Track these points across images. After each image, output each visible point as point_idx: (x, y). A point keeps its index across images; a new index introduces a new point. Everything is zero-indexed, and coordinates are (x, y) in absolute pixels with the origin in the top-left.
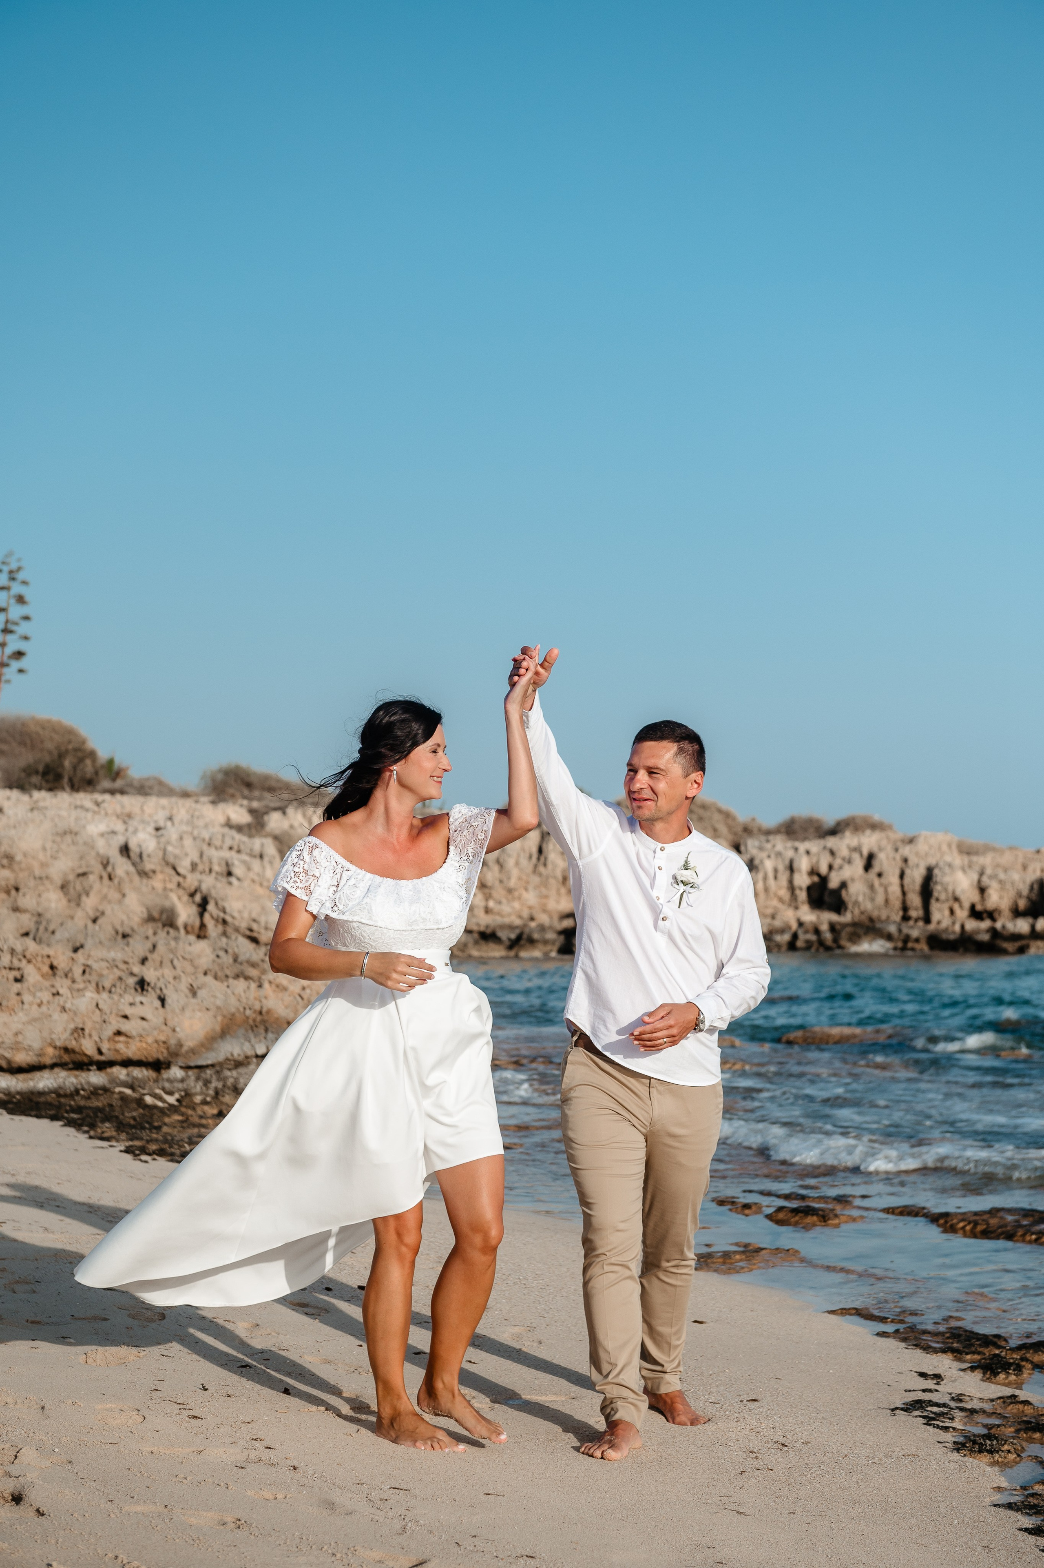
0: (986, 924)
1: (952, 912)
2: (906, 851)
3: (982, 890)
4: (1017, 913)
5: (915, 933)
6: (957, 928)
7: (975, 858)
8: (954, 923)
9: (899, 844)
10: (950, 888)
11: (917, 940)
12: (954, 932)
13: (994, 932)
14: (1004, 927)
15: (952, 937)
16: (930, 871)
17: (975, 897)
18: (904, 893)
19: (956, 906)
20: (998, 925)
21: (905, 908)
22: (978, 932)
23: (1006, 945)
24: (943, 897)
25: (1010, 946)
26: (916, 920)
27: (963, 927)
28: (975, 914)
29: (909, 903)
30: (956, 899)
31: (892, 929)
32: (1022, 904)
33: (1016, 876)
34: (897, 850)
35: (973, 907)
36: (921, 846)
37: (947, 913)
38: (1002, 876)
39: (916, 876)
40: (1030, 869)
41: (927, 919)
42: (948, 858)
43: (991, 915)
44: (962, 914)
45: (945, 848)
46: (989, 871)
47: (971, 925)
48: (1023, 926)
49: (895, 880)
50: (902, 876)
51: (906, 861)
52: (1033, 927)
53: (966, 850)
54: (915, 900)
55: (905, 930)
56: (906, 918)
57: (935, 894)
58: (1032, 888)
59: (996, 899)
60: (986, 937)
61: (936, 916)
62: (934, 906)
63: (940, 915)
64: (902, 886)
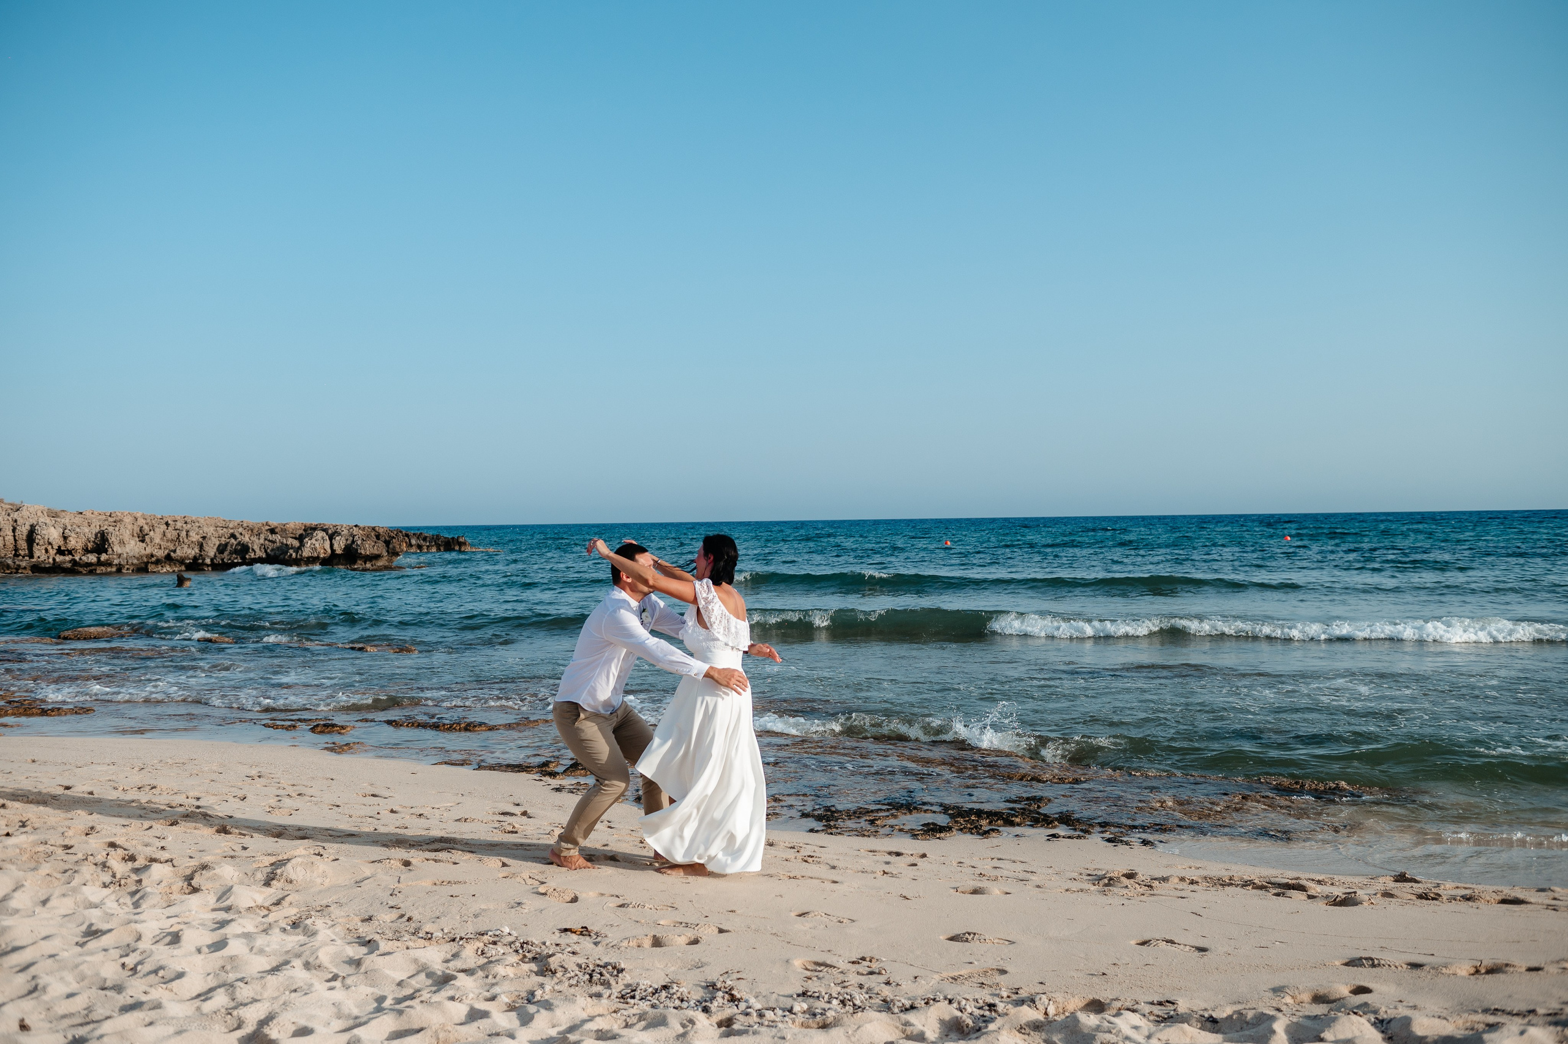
0: (68, 558)
1: (47, 551)
2: (15, 515)
3: (65, 538)
4: (87, 551)
5: (23, 564)
6: (51, 560)
7: (59, 520)
8: (48, 558)
9: (10, 511)
10: (46, 537)
11: (25, 568)
12: (49, 563)
13: (74, 562)
14: (80, 559)
15: (47, 566)
16: (32, 526)
17: (61, 543)
18: (15, 540)
19: (49, 548)
20: (77, 558)
21: (16, 549)
22: (64, 563)
23: (81, 569)
24: (41, 542)
25: (84, 570)
26: (23, 557)
27: (54, 559)
28: (60, 551)
29: (19, 547)
30: (50, 544)
31: (10, 562)
32: (90, 545)
33: (87, 530)
34: (9, 515)
35: (59, 547)
36: (24, 513)
37: (44, 551)
38: (78, 530)
39: (23, 530)
40: (93, 526)
41: (31, 556)
42: (42, 520)
43: (70, 552)
44: (52, 552)
45: (39, 513)
46: (69, 528)
47: (59, 558)
48: (92, 558)
49: (10, 533)
50: (14, 530)
51: (16, 521)
52: (99, 559)
53: (54, 515)
54: (23, 544)
55: (17, 563)
56: (16, 555)
57: (37, 541)
58: (96, 535)
59: (73, 543)
60: (69, 565)
61: (37, 553)
62: (35, 548)
63: (39, 553)
64: (14, 536)
